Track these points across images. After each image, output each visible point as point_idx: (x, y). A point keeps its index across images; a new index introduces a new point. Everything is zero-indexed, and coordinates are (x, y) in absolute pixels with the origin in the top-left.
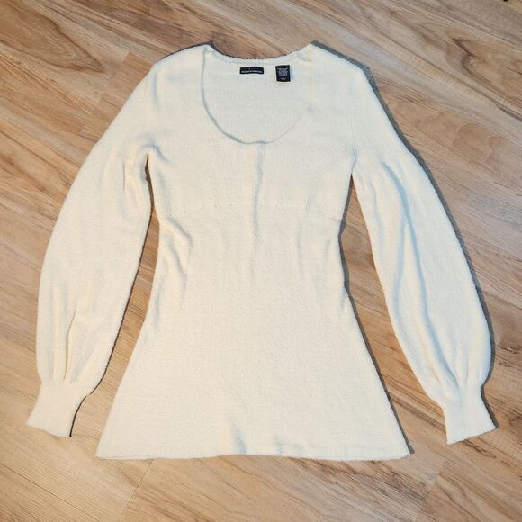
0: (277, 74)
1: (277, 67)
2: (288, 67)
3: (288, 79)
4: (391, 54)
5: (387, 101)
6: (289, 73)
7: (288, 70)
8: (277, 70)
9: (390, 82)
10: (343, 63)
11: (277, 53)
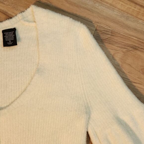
0: (4, 38)
1: (4, 32)
2: (14, 30)
3: (14, 43)
4: (111, 5)
5: (112, 52)
6: (15, 37)
7: (15, 34)
8: (4, 35)
9: (113, 33)
10: (65, 21)
11: (3, 16)
